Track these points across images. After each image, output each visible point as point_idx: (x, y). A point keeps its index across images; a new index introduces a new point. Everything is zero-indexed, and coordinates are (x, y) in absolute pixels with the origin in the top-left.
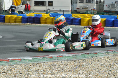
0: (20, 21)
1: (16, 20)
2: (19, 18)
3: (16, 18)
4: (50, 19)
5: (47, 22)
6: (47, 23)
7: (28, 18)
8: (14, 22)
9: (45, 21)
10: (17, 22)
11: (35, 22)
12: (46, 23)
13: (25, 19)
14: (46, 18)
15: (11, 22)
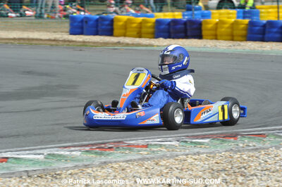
0: (151, 30)
1: (141, 28)
2: (149, 24)
3: (141, 23)
4: (227, 26)
5: (218, 33)
6: (219, 37)
7: (172, 24)
8: (135, 33)
9: (213, 32)
10: (143, 35)
11: (189, 33)
12: (216, 37)
13: (163, 27)
14: (217, 24)
15: (128, 33)
